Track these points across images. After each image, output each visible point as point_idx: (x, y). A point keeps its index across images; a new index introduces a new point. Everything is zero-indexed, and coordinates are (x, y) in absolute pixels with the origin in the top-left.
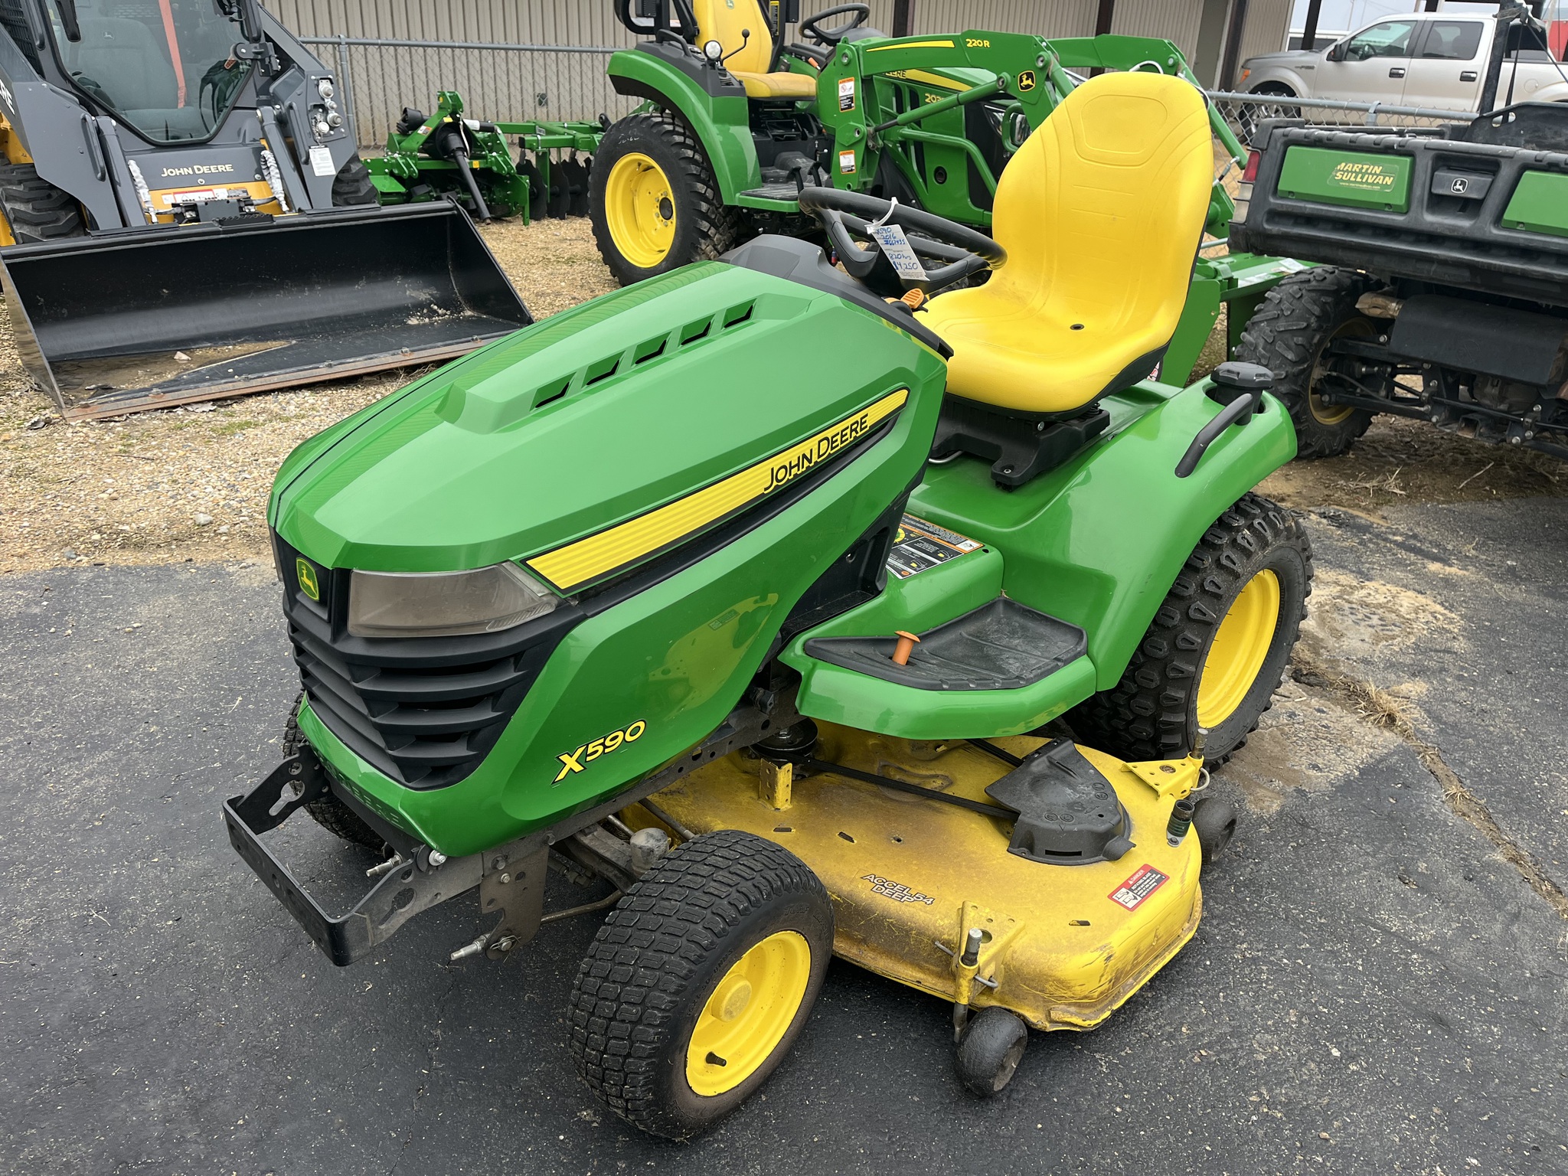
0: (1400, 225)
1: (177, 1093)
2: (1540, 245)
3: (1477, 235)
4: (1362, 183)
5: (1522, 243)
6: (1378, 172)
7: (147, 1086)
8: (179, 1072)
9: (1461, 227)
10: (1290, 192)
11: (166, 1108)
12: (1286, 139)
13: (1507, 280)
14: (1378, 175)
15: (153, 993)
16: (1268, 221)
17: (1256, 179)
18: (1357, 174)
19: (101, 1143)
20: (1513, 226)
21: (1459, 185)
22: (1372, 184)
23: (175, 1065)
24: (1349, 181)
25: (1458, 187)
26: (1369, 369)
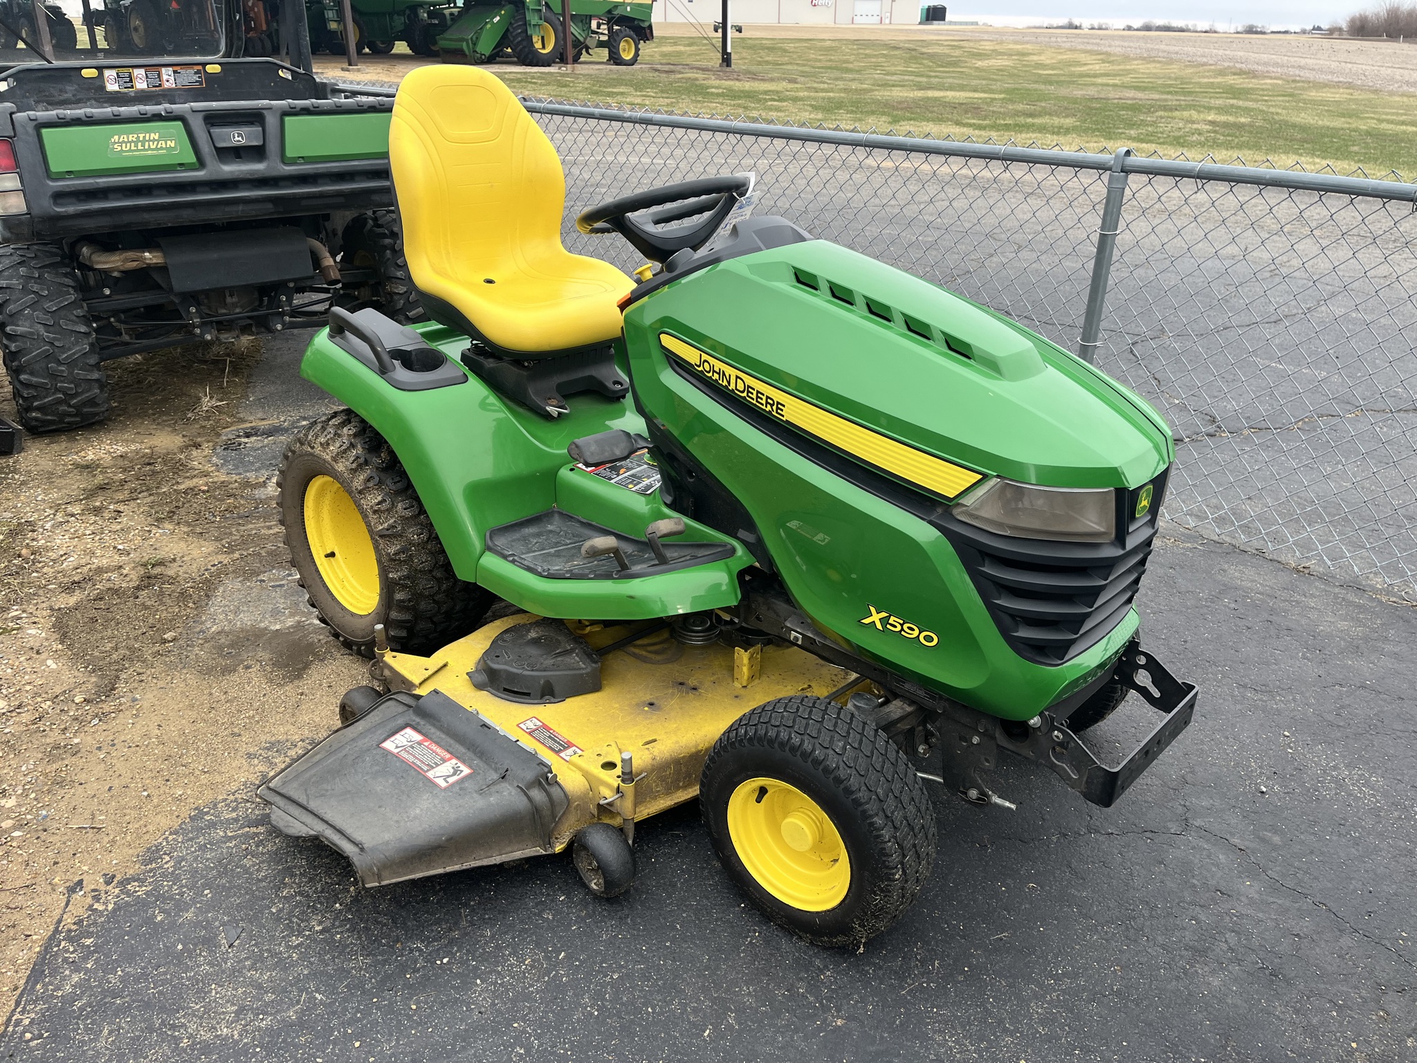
0: (205, 179)
1: (1196, 971)
2: (325, 171)
3: (274, 173)
4: (145, 150)
5: (311, 172)
6: (156, 138)
7: (1203, 994)
8: (1178, 978)
9: (258, 170)
10: (69, 172)
11: (1213, 972)
12: (35, 123)
13: (304, 203)
14: (158, 141)
15: (1115, 1034)
16: (56, 204)
17: (18, 166)
18: (136, 143)
19: (1267, 1000)
20: (293, 162)
21: (237, 137)
22: (157, 149)
23: (1174, 983)
24: (130, 150)
25: (237, 139)
26: (99, 323)
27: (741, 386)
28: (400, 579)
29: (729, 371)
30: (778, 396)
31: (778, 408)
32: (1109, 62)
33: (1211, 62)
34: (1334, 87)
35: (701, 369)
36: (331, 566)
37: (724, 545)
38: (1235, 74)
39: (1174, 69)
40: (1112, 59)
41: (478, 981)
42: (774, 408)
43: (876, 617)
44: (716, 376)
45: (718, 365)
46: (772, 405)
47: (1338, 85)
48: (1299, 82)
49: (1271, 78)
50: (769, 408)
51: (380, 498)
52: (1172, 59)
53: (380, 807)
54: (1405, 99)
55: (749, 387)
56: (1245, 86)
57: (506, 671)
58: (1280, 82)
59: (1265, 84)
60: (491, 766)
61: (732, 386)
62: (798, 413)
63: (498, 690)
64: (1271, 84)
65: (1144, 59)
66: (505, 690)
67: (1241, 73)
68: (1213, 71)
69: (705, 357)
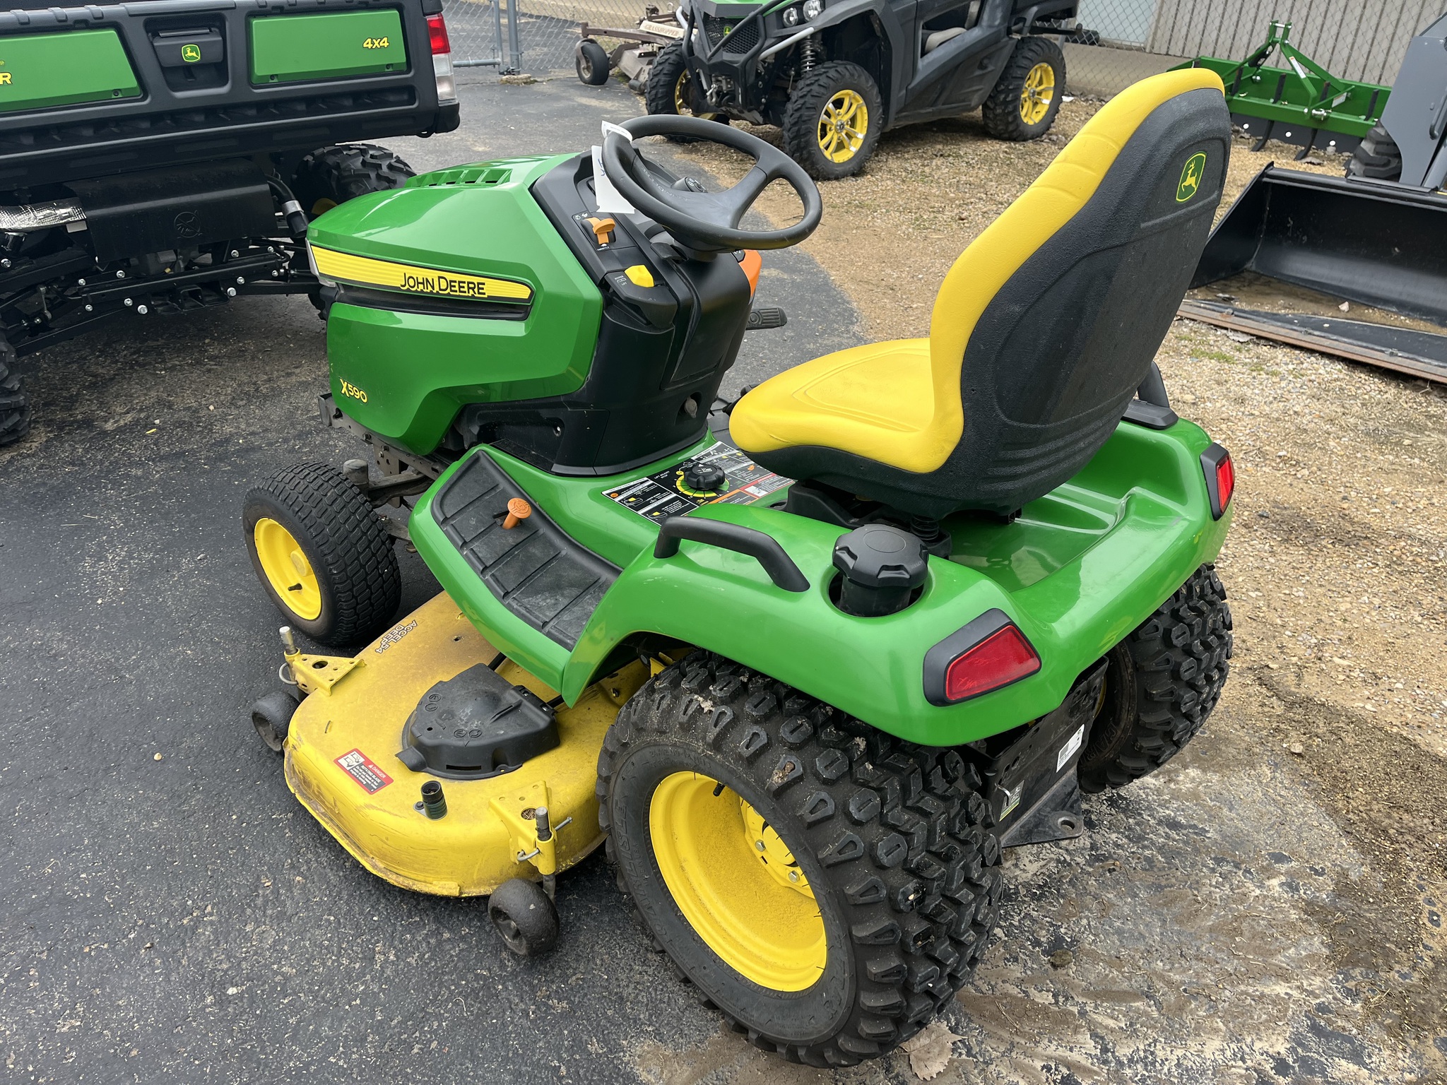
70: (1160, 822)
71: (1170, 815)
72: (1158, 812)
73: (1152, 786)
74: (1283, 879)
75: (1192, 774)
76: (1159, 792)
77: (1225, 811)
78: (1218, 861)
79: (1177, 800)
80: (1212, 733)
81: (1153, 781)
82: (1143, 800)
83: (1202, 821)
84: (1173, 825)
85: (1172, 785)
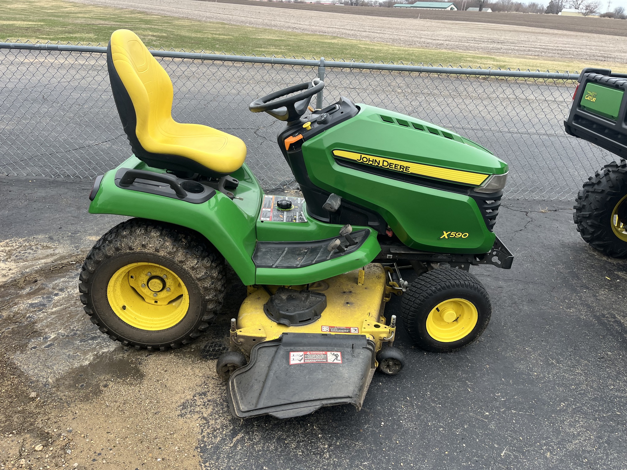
27: (386, 164)
28: (213, 297)
29: (378, 159)
30: (405, 164)
31: (406, 169)
32: (77, 7)
33: (124, 7)
34: (182, 19)
35: (362, 161)
36: (125, 313)
37: (365, 230)
38: (138, 13)
39: (110, 10)
40: (78, 5)
41: (401, 421)
42: (404, 169)
43: (445, 235)
44: (371, 162)
45: (371, 158)
46: (403, 169)
47: (183, 18)
48: (167, 17)
49: (155, 15)
50: (402, 170)
51: (196, 262)
52: (106, 6)
53: (332, 382)
54: (212, 24)
55: (390, 163)
56: (146, 18)
57: (297, 314)
58: (159, 17)
59: (154, 18)
60: (344, 347)
61: (381, 165)
62: (415, 169)
63: (296, 323)
64: (156, 18)
65: (93, 5)
66: (300, 322)
67: (140, 12)
68: (129, 11)
69: (363, 156)
70: (99, 337)
71: (96, 341)
72: (101, 340)
73: (104, 348)
74: (49, 339)
75: (87, 362)
76: (101, 348)
77: (71, 353)
78: (75, 334)
79: (93, 348)
80: (78, 387)
81: (104, 351)
82: (107, 341)
83: (81, 345)
84: (93, 338)
85: (95, 353)
